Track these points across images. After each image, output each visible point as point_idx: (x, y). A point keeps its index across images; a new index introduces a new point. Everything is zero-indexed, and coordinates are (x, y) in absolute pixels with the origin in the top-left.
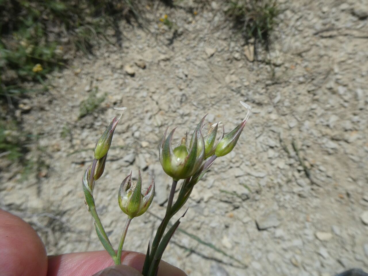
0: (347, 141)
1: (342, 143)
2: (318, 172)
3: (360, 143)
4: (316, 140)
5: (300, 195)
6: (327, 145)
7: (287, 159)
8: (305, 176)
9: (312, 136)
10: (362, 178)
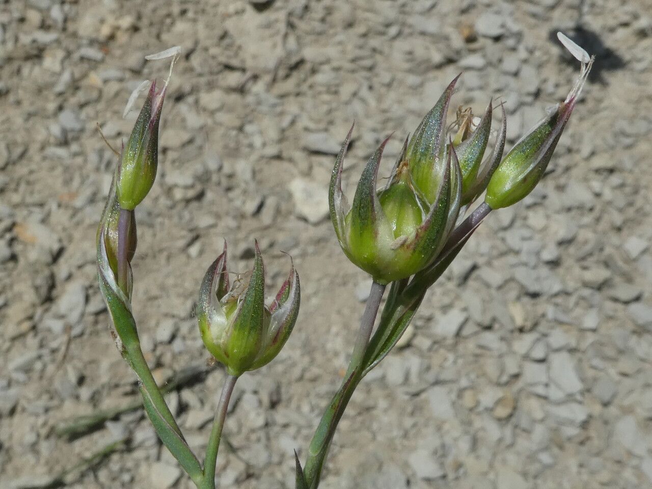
0: (57, 256)
1: (62, 269)
2: (178, 345)
3: (60, 217)
4: (54, 351)
5: (274, 405)
6: (74, 317)
7: (139, 454)
8: (197, 387)
9: (38, 366)
10: (186, 215)
